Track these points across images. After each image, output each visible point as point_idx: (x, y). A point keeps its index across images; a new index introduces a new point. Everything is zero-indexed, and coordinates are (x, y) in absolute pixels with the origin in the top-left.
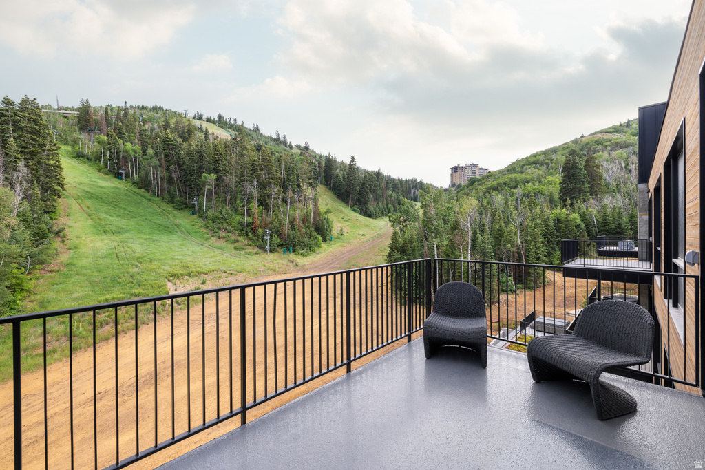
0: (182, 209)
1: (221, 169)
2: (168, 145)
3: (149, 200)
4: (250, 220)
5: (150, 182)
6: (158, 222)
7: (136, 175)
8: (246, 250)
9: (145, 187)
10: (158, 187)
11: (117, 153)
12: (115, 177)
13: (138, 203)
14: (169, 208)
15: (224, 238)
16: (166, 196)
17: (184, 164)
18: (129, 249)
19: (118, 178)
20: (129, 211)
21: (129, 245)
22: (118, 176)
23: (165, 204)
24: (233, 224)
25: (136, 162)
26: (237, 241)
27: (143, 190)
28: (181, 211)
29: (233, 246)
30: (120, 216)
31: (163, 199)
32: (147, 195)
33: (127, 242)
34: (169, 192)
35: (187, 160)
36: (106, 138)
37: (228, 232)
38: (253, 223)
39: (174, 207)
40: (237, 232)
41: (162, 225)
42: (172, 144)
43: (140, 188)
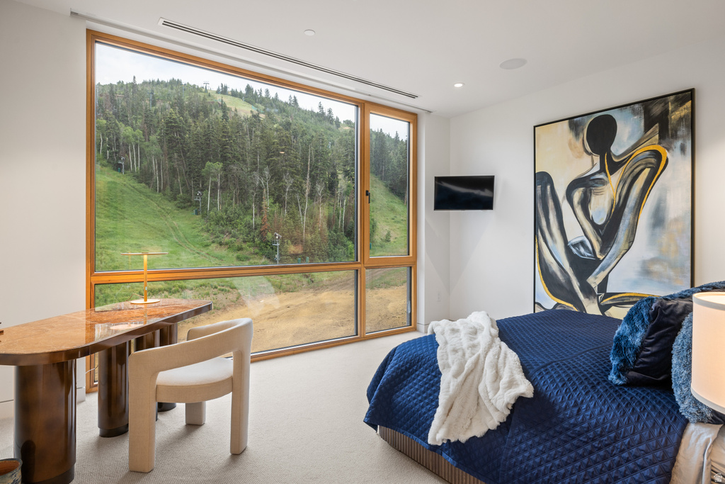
0: (185, 207)
1: (229, 155)
2: (172, 127)
3: (148, 197)
4: (259, 221)
5: (152, 174)
6: (151, 223)
7: (137, 165)
8: (251, 261)
9: (146, 180)
10: (160, 180)
11: (117, 140)
12: (114, 169)
13: (134, 200)
14: (170, 206)
15: (227, 244)
16: (168, 191)
17: (188, 150)
18: (108, 257)
19: (117, 170)
20: (121, 211)
21: (110, 251)
22: (117, 167)
23: (166, 202)
24: (240, 226)
25: (137, 151)
26: (240, 249)
27: (143, 184)
28: (183, 210)
29: (236, 255)
30: (108, 217)
31: (164, 195)
32: (148, 190)
33: (108, 248)
34: (172, 187)
35: (192, 145)
36: (105, 122)
37: (232, 237)
38: (261, 224)
39: (176, 205)
40: (241, 236)
41: (155, 228)
42: (176, 127)
43: (140, 182)
